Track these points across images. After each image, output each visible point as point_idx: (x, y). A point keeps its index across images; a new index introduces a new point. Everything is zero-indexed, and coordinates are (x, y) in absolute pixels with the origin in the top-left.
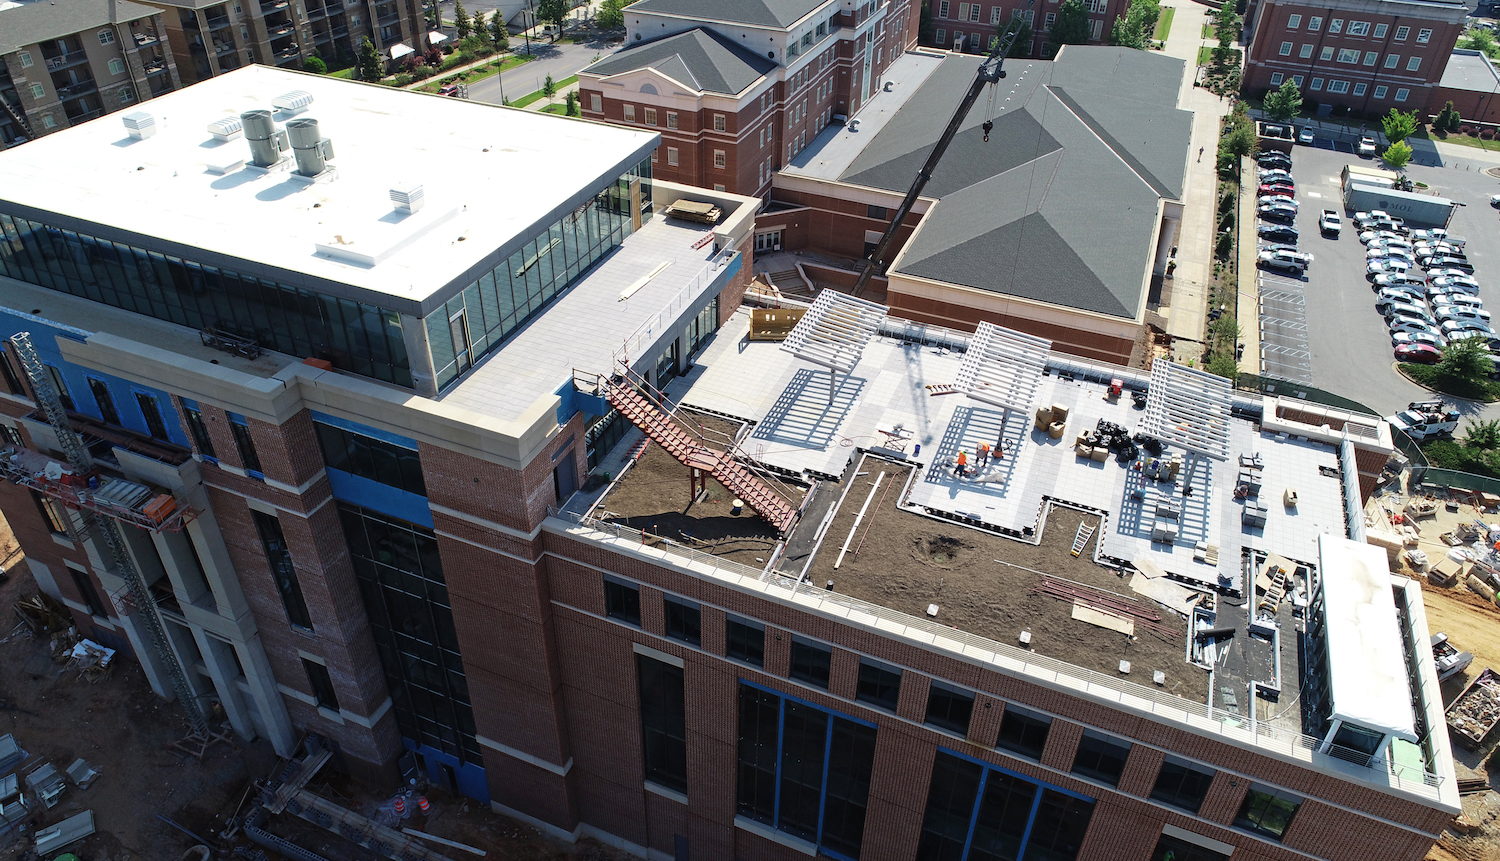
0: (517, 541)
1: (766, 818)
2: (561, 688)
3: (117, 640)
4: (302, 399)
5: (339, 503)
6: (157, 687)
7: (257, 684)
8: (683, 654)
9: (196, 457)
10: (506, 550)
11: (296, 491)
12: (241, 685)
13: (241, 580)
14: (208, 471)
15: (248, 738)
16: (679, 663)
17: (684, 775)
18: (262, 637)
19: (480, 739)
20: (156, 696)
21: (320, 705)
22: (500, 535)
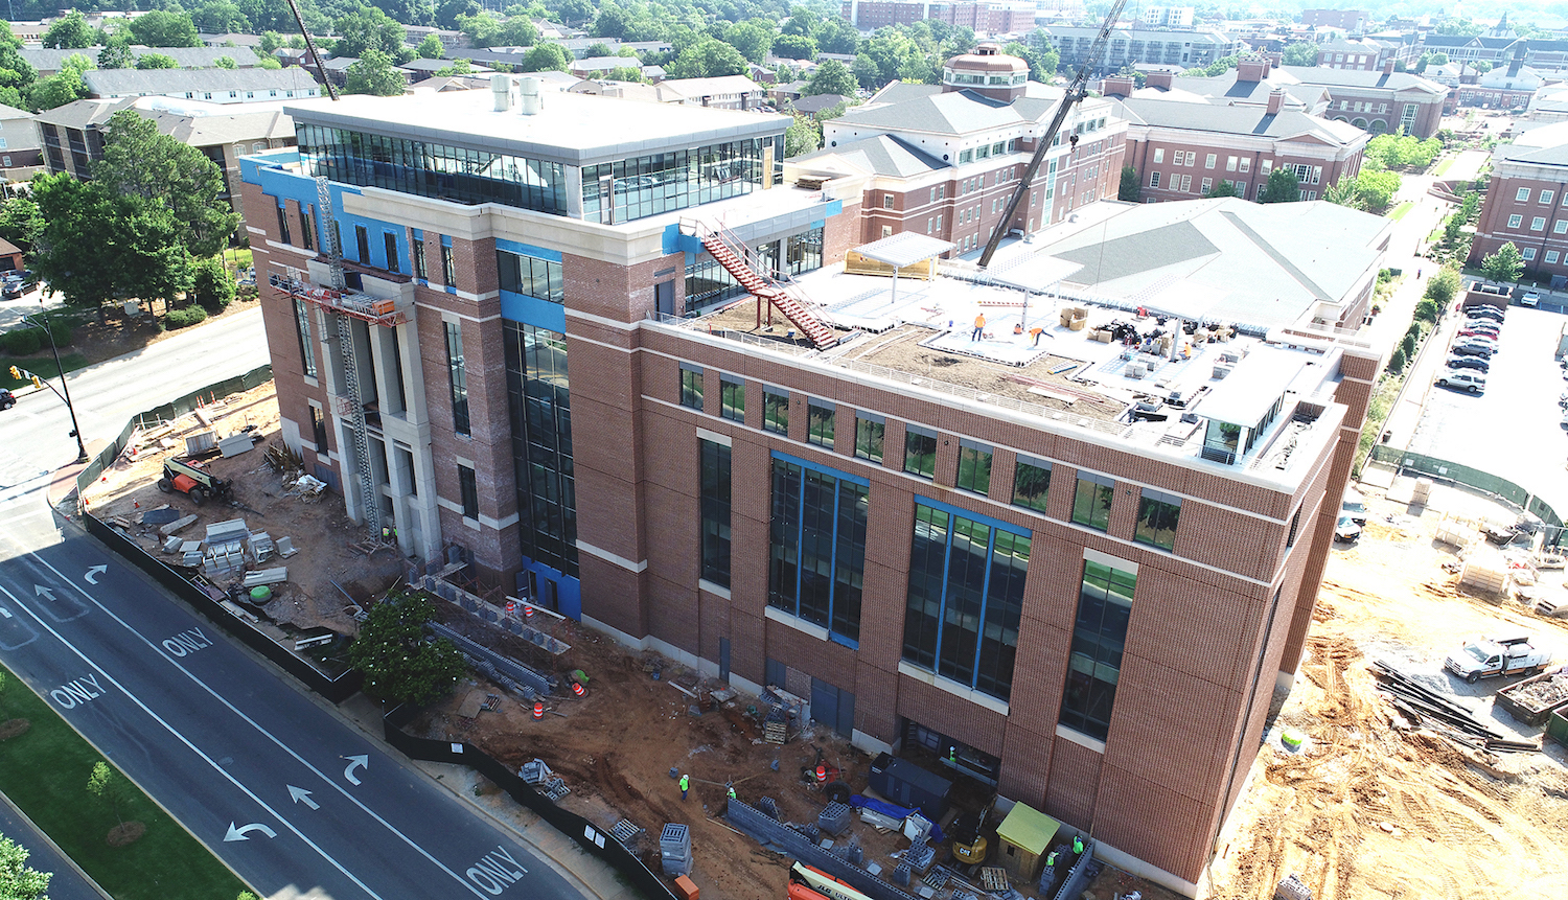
0: (621, 333)
1: (789, 608)
2: (642, 483)
3: (330, 476)
4: (491, 229)
5: (504, 321)
6: (351, 511)
7: (424, 501)
8: (731, 432)
9: (414, 280)
10: (611, 343)
11: (475, 298)
12: (412, 499)
13: (427, 393)
14: (421, 294)
15: (408, 553)
16: (726, 441)
17: (728, 569)
18: (434, 448)
19: (580, 545)
20: (348, 520)
21: (465, 515)
22: (611, 329)
